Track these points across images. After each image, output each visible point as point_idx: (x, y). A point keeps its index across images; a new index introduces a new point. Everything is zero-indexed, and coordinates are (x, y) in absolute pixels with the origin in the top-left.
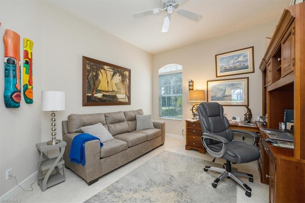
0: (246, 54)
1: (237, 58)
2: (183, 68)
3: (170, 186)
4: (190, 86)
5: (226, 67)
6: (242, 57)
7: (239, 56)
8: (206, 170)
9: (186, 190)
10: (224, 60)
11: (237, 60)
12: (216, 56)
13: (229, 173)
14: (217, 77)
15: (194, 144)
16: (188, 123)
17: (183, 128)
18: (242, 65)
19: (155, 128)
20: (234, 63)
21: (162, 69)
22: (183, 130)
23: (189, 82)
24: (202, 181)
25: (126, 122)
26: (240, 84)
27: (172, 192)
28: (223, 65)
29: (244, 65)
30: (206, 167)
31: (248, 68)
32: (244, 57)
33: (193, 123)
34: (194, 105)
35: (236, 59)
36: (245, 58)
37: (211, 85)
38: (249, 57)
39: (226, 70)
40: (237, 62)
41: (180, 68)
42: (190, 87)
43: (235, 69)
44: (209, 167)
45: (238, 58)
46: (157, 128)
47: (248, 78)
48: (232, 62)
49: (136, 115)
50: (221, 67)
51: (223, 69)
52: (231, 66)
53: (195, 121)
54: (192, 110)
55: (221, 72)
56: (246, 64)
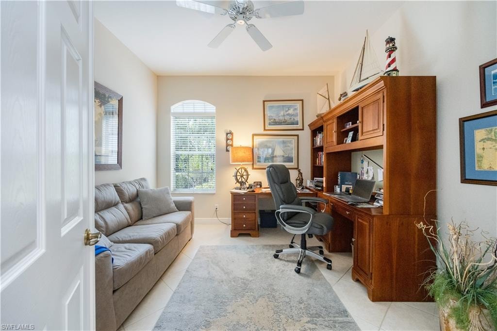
0: (296, 107)
1: (287, 109)
2: (216, 109)
3: (252, 293)
4: (227, 139)
5: (275, 118)
6: (292, 110)
7: (289, 108)
8: (276, 256)
9: (273, 289)
10: (273, 109)
11: (287, 113)
12: (264, 101)
13: (307, 251)
14: (265, 130)
15: (244, 226)
16: (234, 195)
17: (217, 205)
18: (292, 119)
19: (180, 211)
20: (284, 115)
21: (176, 105)
22: (216, 209)
23: (227, 134)
24: (281, 270)
25: (121, 206)
26: (290, 142)
27: (260, 299)
28: (272, 115)
29: (294, 119)
30: (276, 252)
31: (298, 124)
32: (294, 110)
33: (243, 195)
34: (239, 169)
35: (287, 111)
36: (295, 112)
37: (258, 140)
38: (299, 111)
39: (276, 123)
40: (287, 115)
41: (211, 109)
42: (228, 141)
43: (285, 123)
44: (281, 251)
45: (289, 109)
46: (182, 210)
47: (298, 136)
48: (282, 113)
49: (137, 191)
50: (271, 118)
51: (272, 121)
52: (281, 118)
53: (246, 191)
54: (236, 176)
55: (269, 125)
56: (296, 119)
